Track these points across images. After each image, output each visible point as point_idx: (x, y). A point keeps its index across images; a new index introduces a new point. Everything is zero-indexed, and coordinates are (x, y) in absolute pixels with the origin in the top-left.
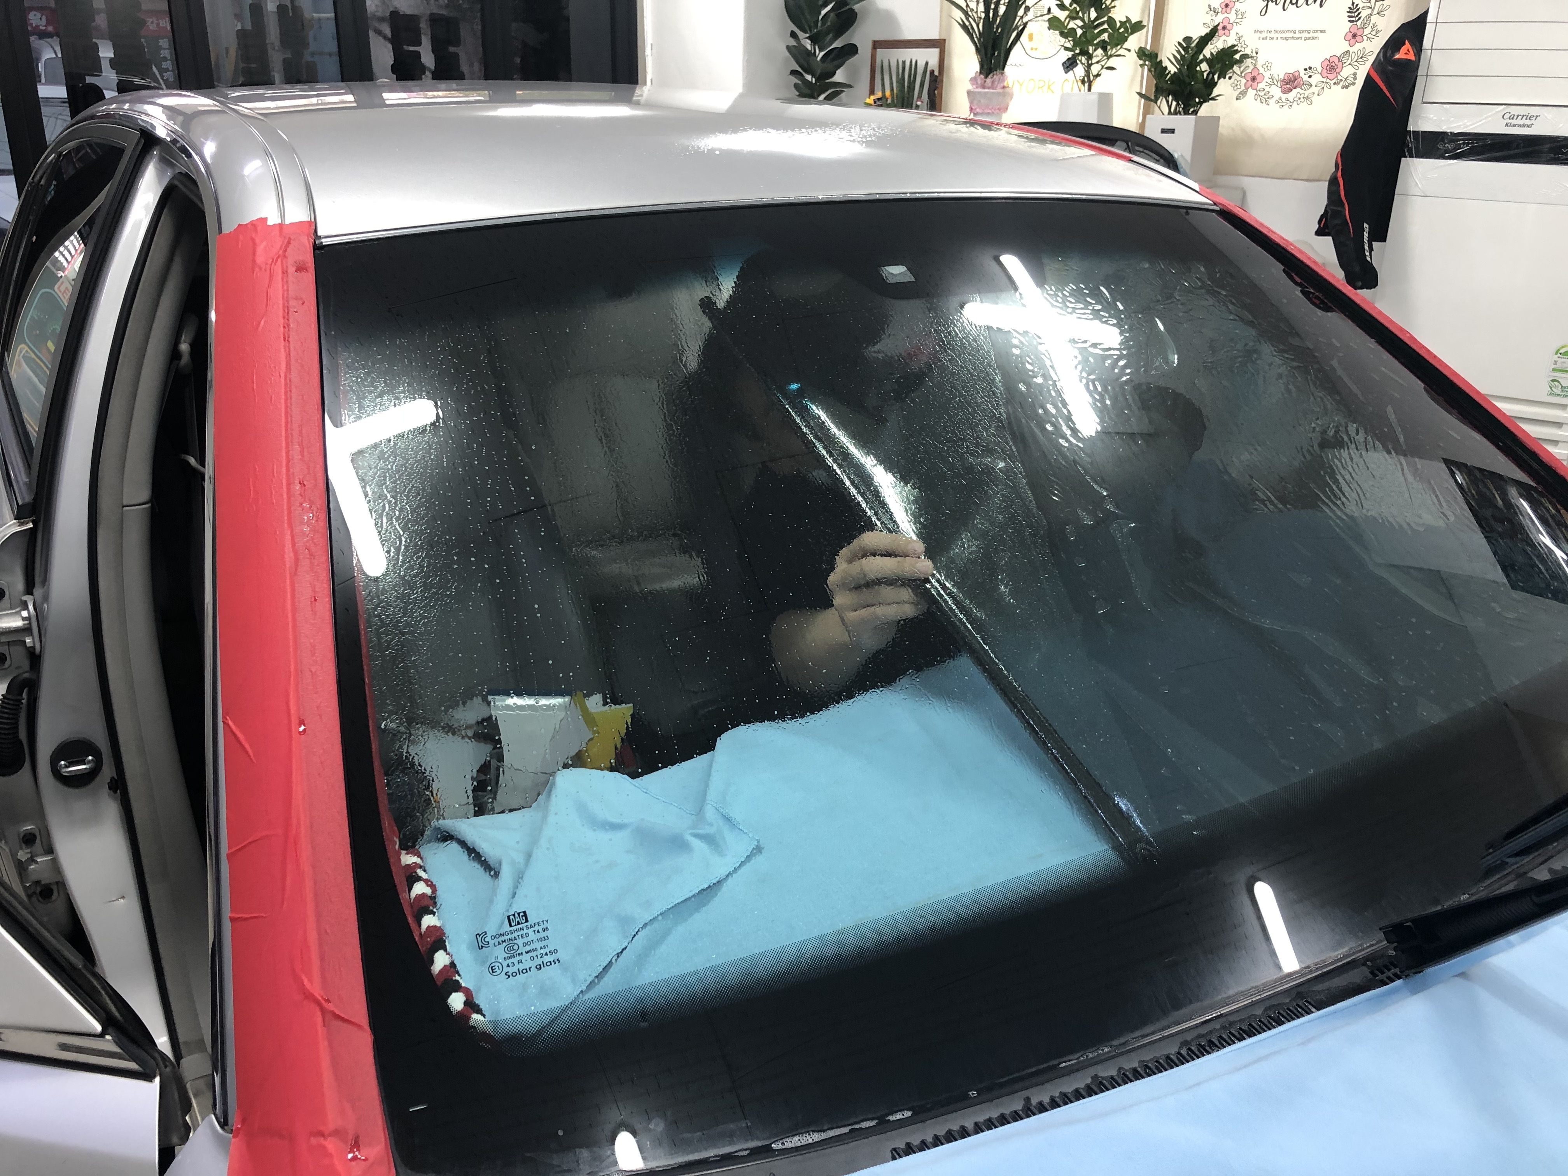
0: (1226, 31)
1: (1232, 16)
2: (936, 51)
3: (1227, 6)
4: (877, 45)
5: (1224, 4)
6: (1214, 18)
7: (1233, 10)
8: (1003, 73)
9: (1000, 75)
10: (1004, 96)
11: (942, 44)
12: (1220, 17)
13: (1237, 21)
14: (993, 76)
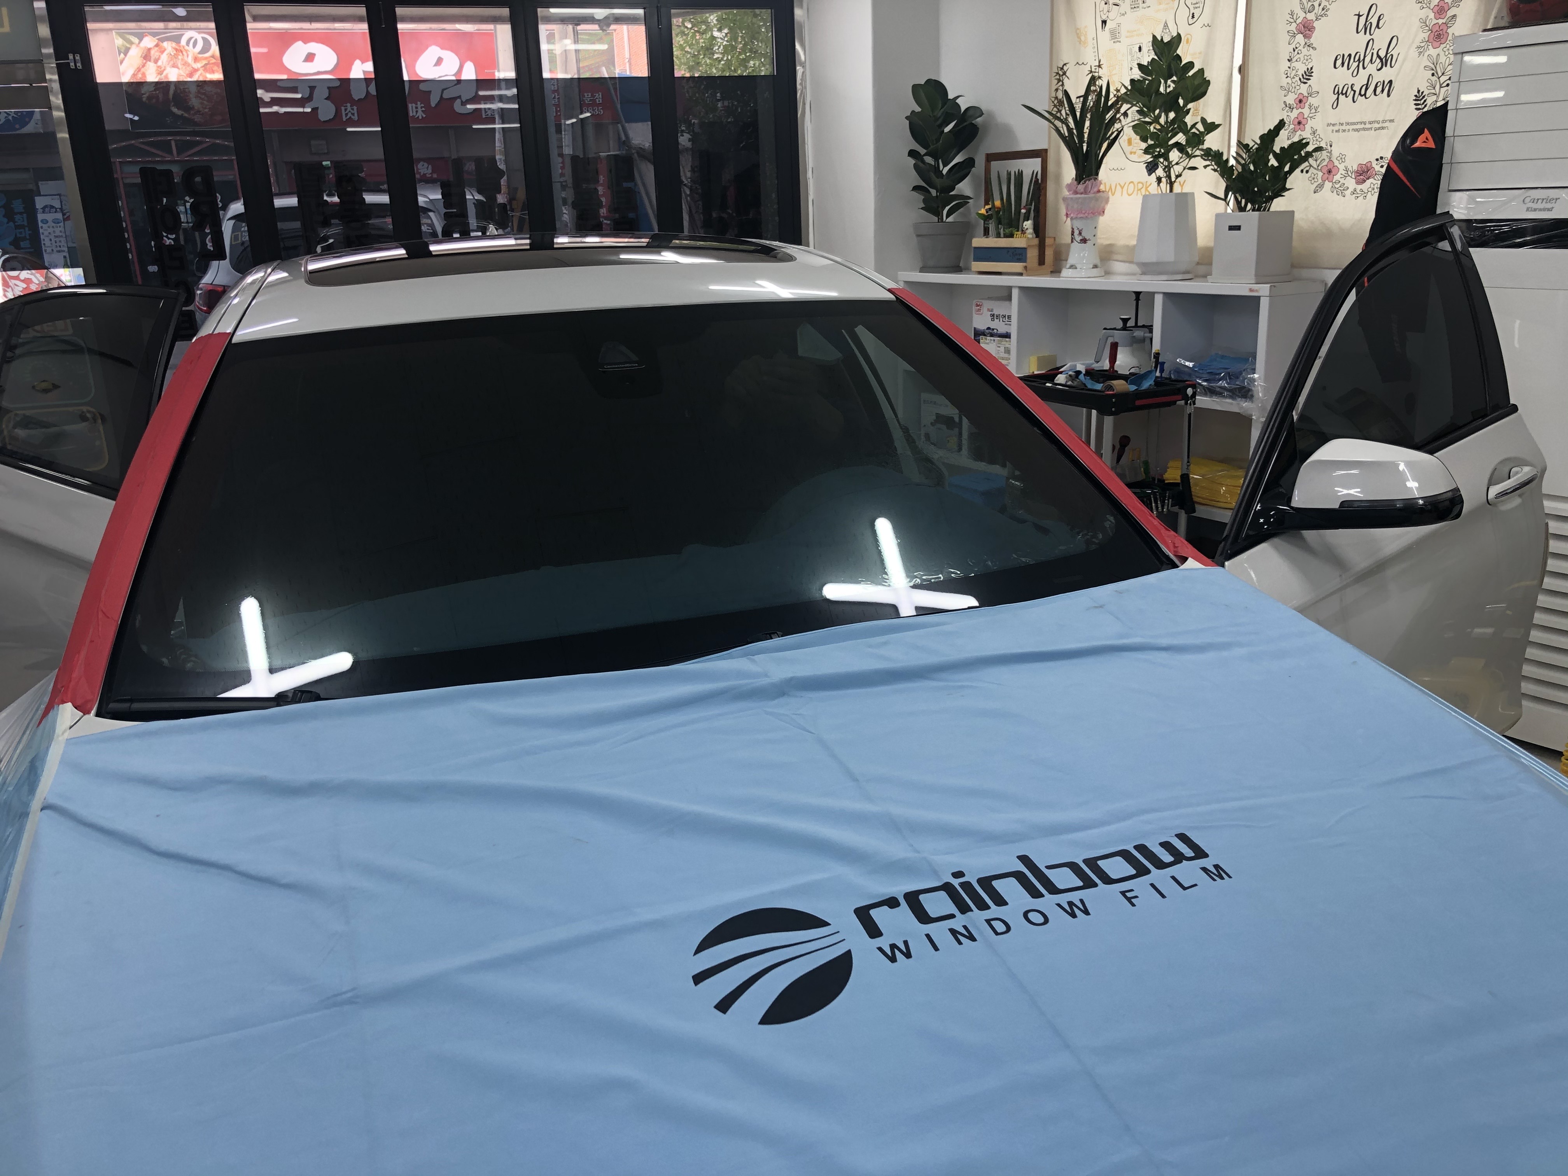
0: (1301, 126)
1: (1306, 111)
2: (1038, 161)
3: (1300, 101)
4: (991, 158)
5: (1298, 100)
6: (1289, 114)
7: (1307, 105)
8: (1096, 178)
9: (1093, 180)
10: (1097, 200)
11: (1044, 154)
12: (1296, 112)
13: (1311, 115)
14: (1085, 182)
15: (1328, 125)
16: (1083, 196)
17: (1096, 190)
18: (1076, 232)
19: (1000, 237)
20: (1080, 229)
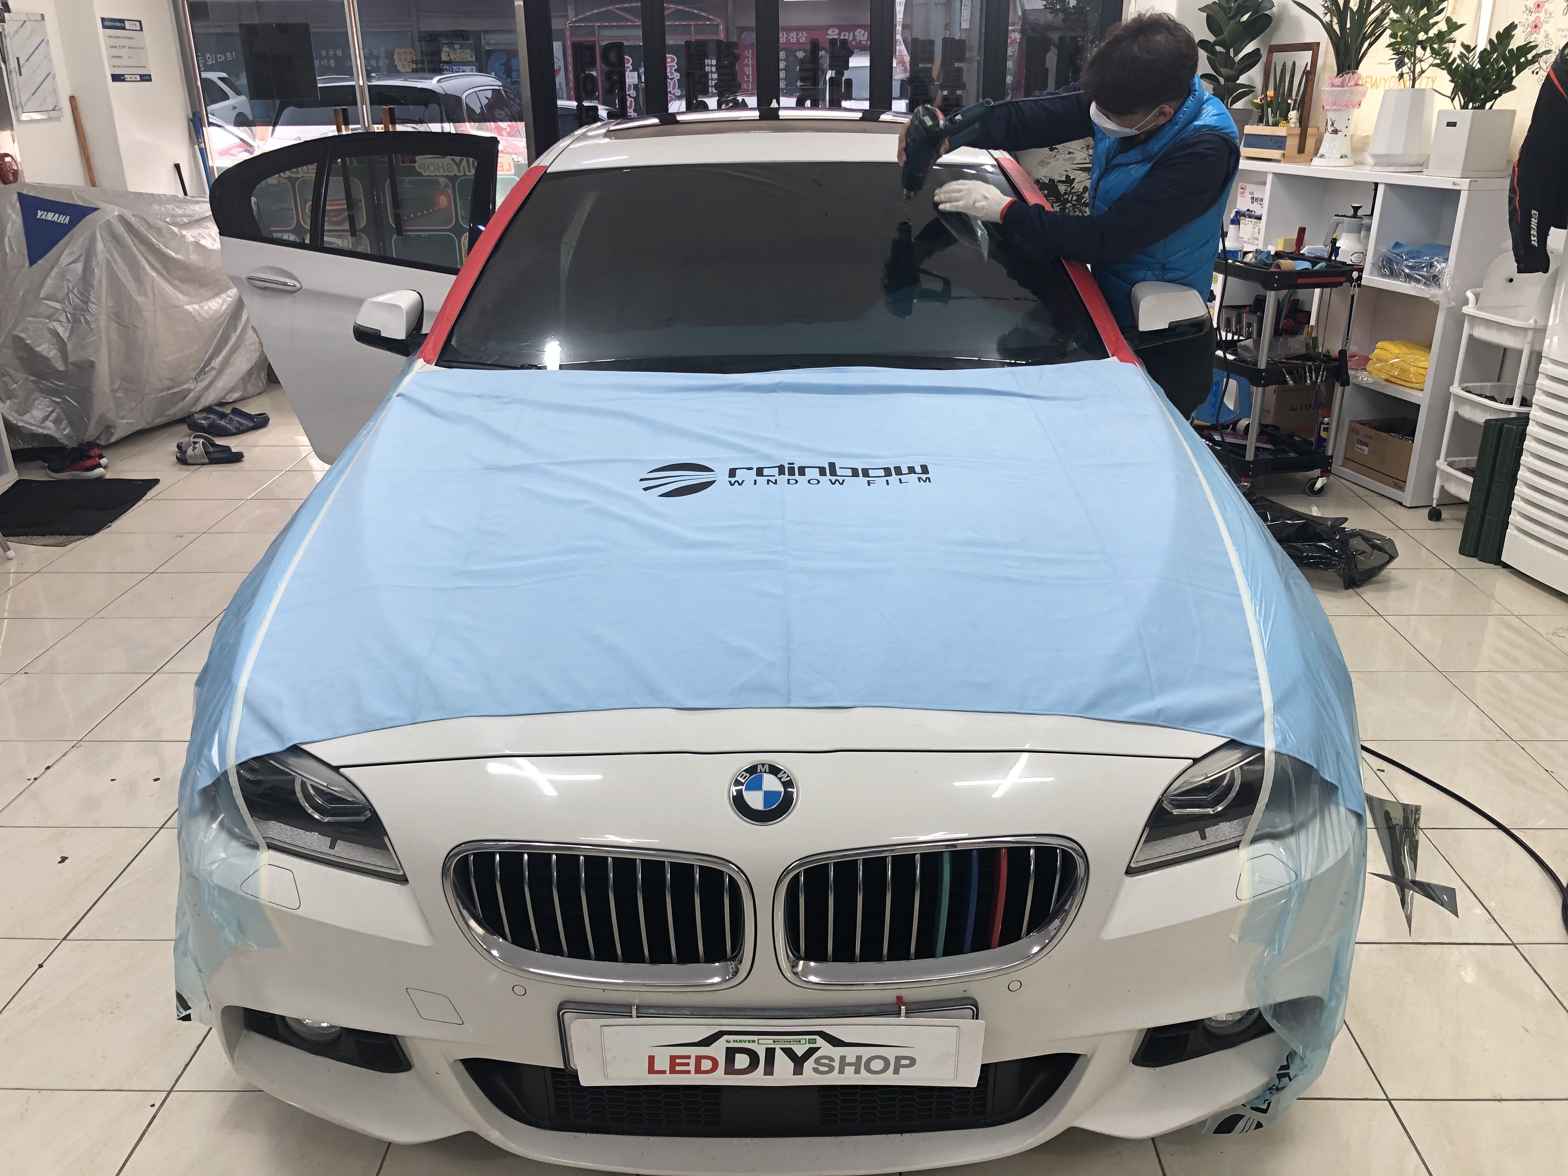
0: (1537, 29)
1: (1542, 15)
2: (1309, 53)
3: (1538, 6)
4: (1273, 49)
5: (1536, 4)
6: (1529, 17)
7: (1543, 9)
8: (1355, 72)
9: (1351, 73)
10: (1352, 93)
11: (1315, 47)
12: (1534, 16)
13: (1546, 20)
14: (1343, 76)
15: (1559, 30)
16: (1339, 89)
17: (1352, 83)
18: (1330, 123)
19: (1269, 125)
20: (1333, 120)
